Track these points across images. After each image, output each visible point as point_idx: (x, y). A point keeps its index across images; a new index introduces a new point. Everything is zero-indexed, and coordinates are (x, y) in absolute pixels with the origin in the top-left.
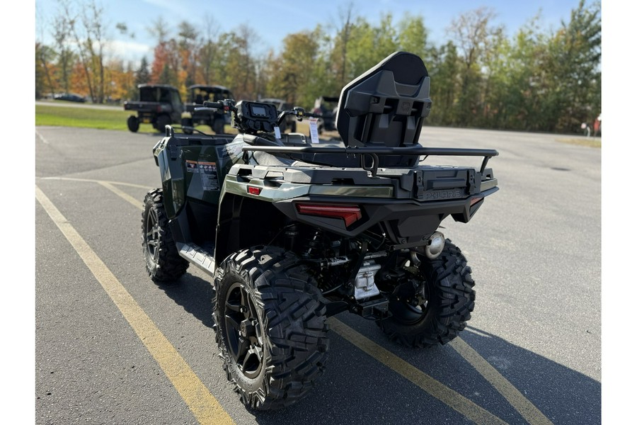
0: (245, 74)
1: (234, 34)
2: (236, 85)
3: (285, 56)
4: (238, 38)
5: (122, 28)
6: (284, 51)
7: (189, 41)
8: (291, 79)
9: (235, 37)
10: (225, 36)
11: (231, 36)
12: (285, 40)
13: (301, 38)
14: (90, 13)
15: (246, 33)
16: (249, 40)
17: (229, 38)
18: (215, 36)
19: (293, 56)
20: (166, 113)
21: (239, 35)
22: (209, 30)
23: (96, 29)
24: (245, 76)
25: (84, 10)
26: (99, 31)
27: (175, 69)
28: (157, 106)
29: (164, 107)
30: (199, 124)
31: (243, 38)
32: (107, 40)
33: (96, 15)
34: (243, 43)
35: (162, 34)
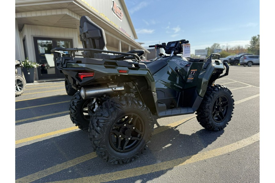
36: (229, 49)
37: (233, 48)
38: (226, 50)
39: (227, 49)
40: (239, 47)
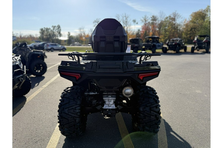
0: (174, 30)
1: (170, 17)
2: (170, 35)
3: (191, 21)
4: (172, 18)
5: (134, 21)
6: (191, 19)
7: (154, 22)
8: (193, 30)
9: (171, 17)
10: (167, 18)
11: (169, 18)
12: (192, 15)
13: (199, 13)
14: (125, 18)
15: (175, 15)
16: (176, 18)
17: (168, 18)
18: (163, 18)
19: (194, 21)
20: (137, 47)
21: (172, 16)
22: (161, 17)
23: (126, 23)
24: (174, 31)
25: (123, 18)
26: (127, 23)
27: (149, 32)
28: (134, 45)
29: (136, 45)
30: (147, 50)
31: (174, 18)
32: (129, 26)
33: (126, 19)
34: (174, 19)
35: (146, 21)
36: (22, 36)
37: (26, 36)
38: (19, 37)
39: (21, 36)
40: (31, 36)
